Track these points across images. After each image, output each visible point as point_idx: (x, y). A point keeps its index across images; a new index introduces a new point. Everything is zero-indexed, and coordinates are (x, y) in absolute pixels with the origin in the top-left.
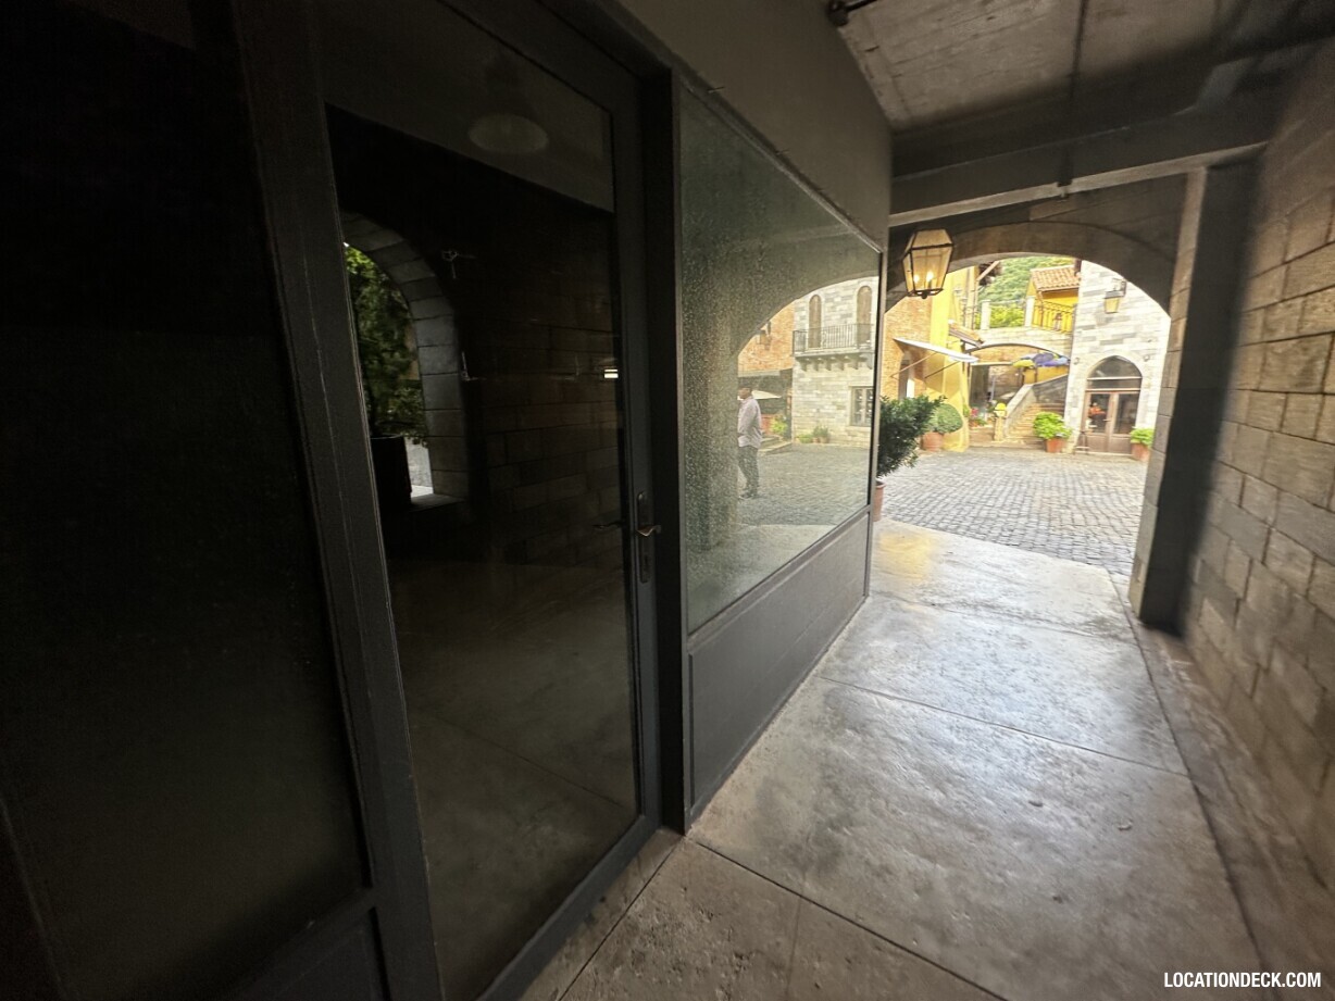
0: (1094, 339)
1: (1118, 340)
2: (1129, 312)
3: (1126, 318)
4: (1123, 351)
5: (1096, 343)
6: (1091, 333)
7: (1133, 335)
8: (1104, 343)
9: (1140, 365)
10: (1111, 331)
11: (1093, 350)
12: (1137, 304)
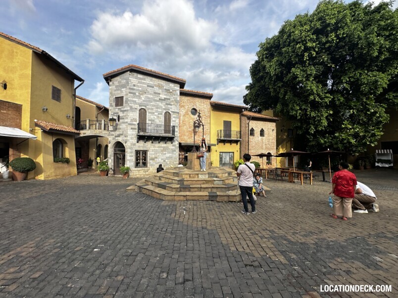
0: (113, 135)
1: (119, 136)
2: (121, 127)
3: (120, 129)
4: (120, 139)
5: (114, 137)
6: (113, 133)
7: (122, 135)
8: (116, 137)
9: (124, 144)
10: (117, 133)
11: (113, 139)
12: (122, 124)
